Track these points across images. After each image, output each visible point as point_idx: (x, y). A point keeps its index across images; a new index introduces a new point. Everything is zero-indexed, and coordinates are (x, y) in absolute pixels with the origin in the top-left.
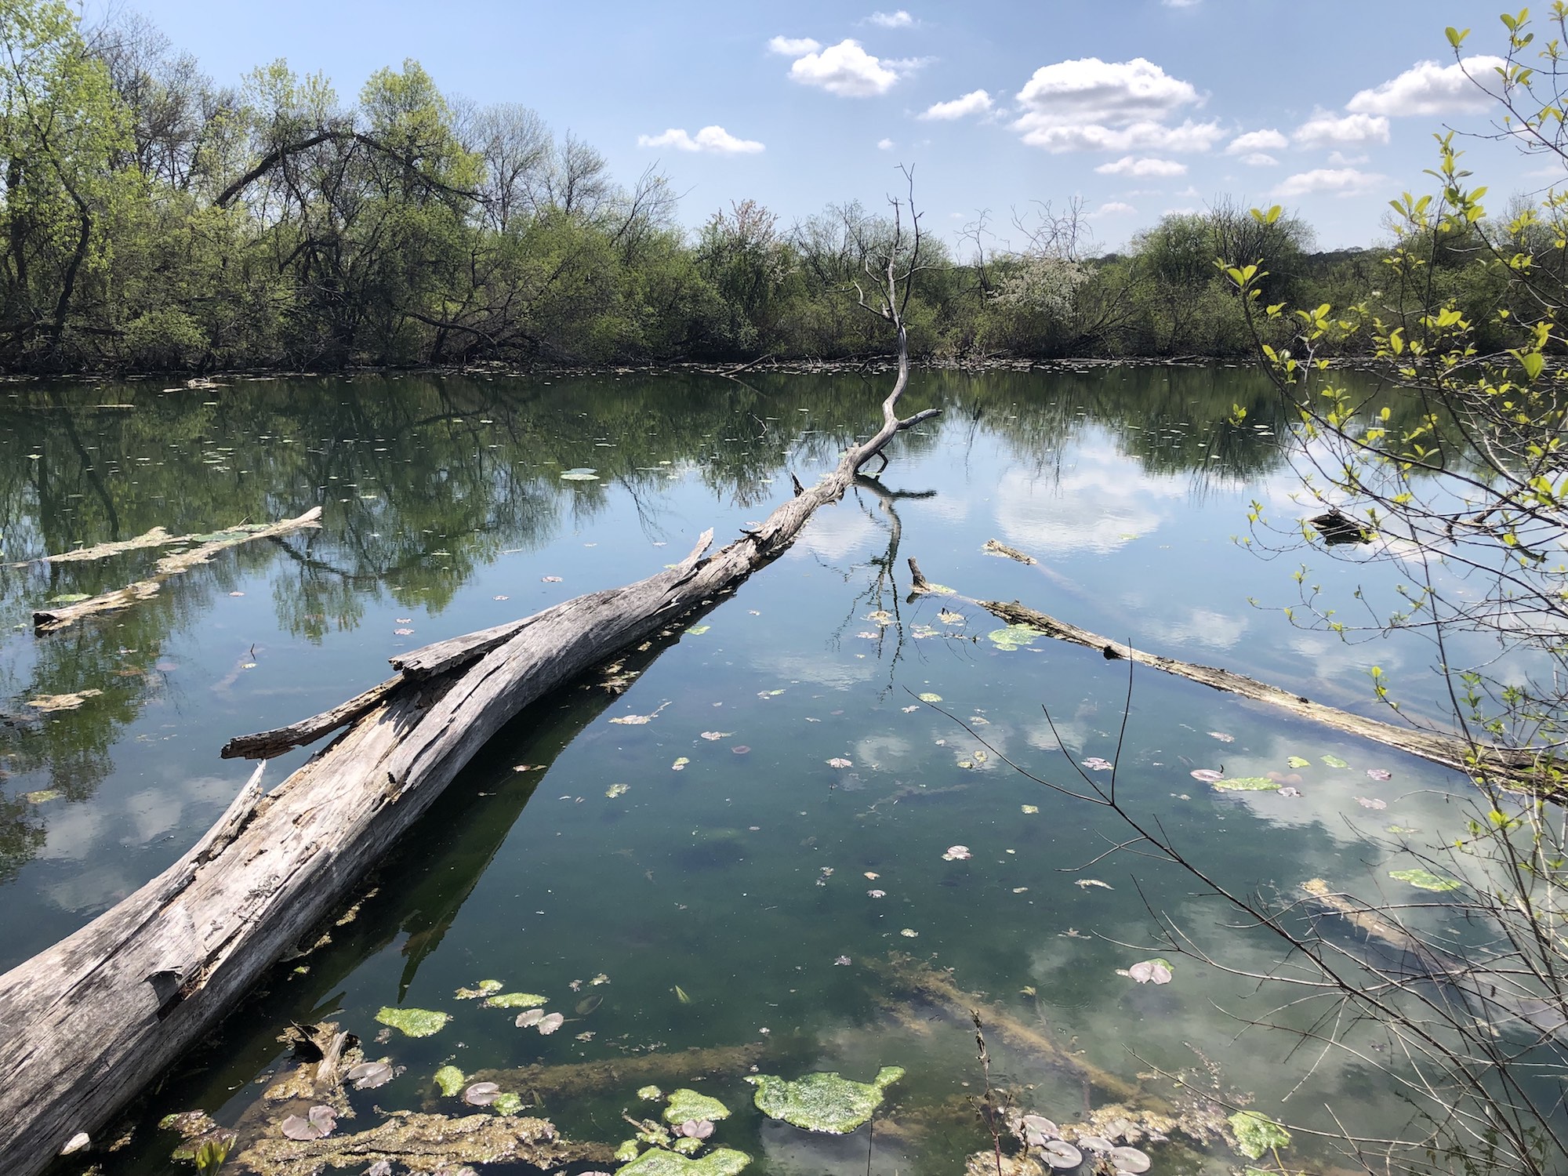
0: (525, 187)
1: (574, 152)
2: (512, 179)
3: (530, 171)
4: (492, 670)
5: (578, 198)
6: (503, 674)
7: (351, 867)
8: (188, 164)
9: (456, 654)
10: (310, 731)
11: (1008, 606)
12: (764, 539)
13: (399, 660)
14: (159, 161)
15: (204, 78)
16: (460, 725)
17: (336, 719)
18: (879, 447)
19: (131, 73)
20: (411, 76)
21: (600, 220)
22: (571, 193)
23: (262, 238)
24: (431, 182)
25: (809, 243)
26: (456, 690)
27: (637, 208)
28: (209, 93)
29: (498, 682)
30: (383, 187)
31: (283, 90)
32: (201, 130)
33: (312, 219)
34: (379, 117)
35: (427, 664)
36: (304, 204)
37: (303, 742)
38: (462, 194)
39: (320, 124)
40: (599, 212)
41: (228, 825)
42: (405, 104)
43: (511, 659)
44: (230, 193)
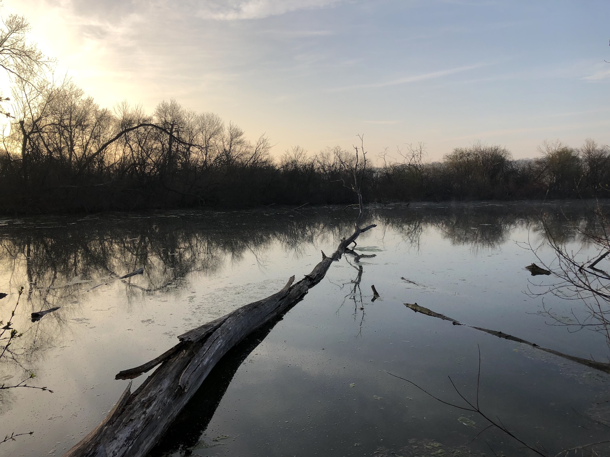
0: (214, 141)
1: (232, 129)
2: (209, 139)
3: (216, 136)
4: (216, 339)
5: (234, 145)
6: (220, 340)
7: (165, 424)
8: (89, 135)
9: (203, 333)
10: (149, 367)
11: (413, 305)
12: (313, 278)
13: (182, 337)
14: (78, 135)
15: (96, 105)
16: (205, 363)
17: (158, 362)
18: (354, 240)
19: (69, 103)
20: (173, 103)
21: (242, 153)
22: (231, 144)
23: (116, 162)
24: (180, 141)
25: (321, 161)
26: (203, 348)
27: (257, 150)
28: (98, 110)
29: (218, 343)
30: (162, 143)
31: (126, 109)
32: (94, 123)
33: (135, 155)
34: (160, 117)
35: (193, 339)
36: (132, 149)
37: (146, 371)
38: (191, 145)
39: (139, 121)
40: (242, 151)
41: (118, 409)
42: (170, 113)
43: (222, 334)
44: (105, 146)
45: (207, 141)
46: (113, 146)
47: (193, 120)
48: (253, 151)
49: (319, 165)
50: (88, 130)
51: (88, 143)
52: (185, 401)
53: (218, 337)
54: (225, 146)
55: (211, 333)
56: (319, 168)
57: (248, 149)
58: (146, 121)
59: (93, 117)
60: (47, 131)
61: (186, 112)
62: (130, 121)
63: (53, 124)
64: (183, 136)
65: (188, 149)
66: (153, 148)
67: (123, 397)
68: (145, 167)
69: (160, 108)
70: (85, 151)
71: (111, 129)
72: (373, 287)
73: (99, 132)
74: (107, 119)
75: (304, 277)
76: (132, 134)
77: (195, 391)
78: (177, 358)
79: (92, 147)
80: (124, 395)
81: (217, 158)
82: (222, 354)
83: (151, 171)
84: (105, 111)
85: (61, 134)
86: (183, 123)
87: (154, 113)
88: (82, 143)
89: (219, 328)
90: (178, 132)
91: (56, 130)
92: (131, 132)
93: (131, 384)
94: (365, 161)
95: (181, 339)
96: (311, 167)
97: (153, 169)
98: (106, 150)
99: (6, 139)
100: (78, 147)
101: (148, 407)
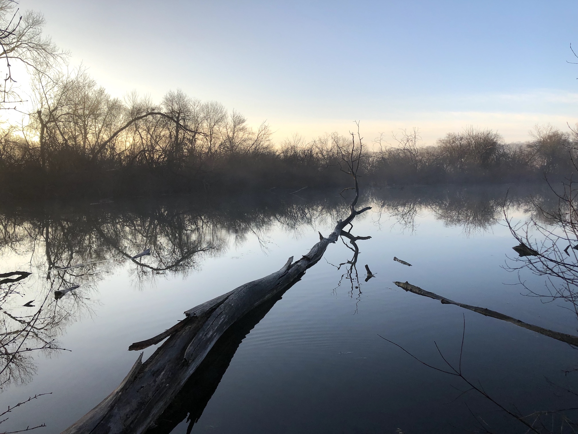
0: (218, 129)
1: (235, 117)
2: (214, 126)
3: (220, 123)
4: (219, 314)
5: (237, 132)
6: (223, 315)
7: (173, 391)
8: (101, 124)
9: (208, 309)
10: (158, 339)
11: (404, 284)
12: (311, 258)
13: (188, 313)
14: (91, 123)
15: (108, 95)
16: (209, 336)
17: (166, 335)
18: (350, 221)
19: (83, 93)
20: (179, 92)
21: (245, 140)
22: (235, 130)
23: (126, 149)
24: (185, 128)
25: (319, 146)
26: (207, 323)
27: (259, 136)
28: (109, 100)
29: (221, 318)
30: (169, 130)
31: (135, 99)
32: (106, 112)
33: (144, 142)
34: (168, 106)
35: (198, 314)
36: (141, 136)
37: (155, 343)
38: (196, 132)
39: (147, 110)
40: (244, 137)
41: (131, 377)
42: (177, 101)
43: (225, 309)
44: (116, 134)
45: (211, 128)
46: (124, 132)
47: (198, 108)
48: (255, 137)
49: (317, 150)
50: (100, 118)
51: (100, 131)
52: (191, 370)
53: (221, 313)
54: (228, 133)
55: (215, 309)
56: (317, 154)
57: (250, 136)
58: (154, 110)
59: (105, 106)
60: (63, 120)
61: (192, 100)
62: (139, 110)
63: (68, 113)
64: (189, 124)
65: (194, 137)
66: (161, 135)
67: (135, 367)
68: (153, 154)
69: (167, 98)
70: (98, 139)
71: (121, 117)
72: (367, 267)
73: (111, 120)
74: (117, 108)
75: (302, 257)
76: (141, 123)
77: (200, 362)
78: (184, 331)
79: (104, 135)
80: (136, 365)
81: (221, 144)
82: (225, 328)
83: (159, 156)
84: (116, 100)
85: (76, 123)
86: (188, 111)
87: (161, 102)
88: (95, 132)
89: (223, 304)
90: (184, 119)
91: (71, 119)
92: (141, 120)
93: (142, 355)
94: (361, 146)
95: (187, 315)
96: (310, 152)
97: (161, 155)
98: (117, 138)
99: (25, 128)
100: (91, 135)
101: (157, 377)
